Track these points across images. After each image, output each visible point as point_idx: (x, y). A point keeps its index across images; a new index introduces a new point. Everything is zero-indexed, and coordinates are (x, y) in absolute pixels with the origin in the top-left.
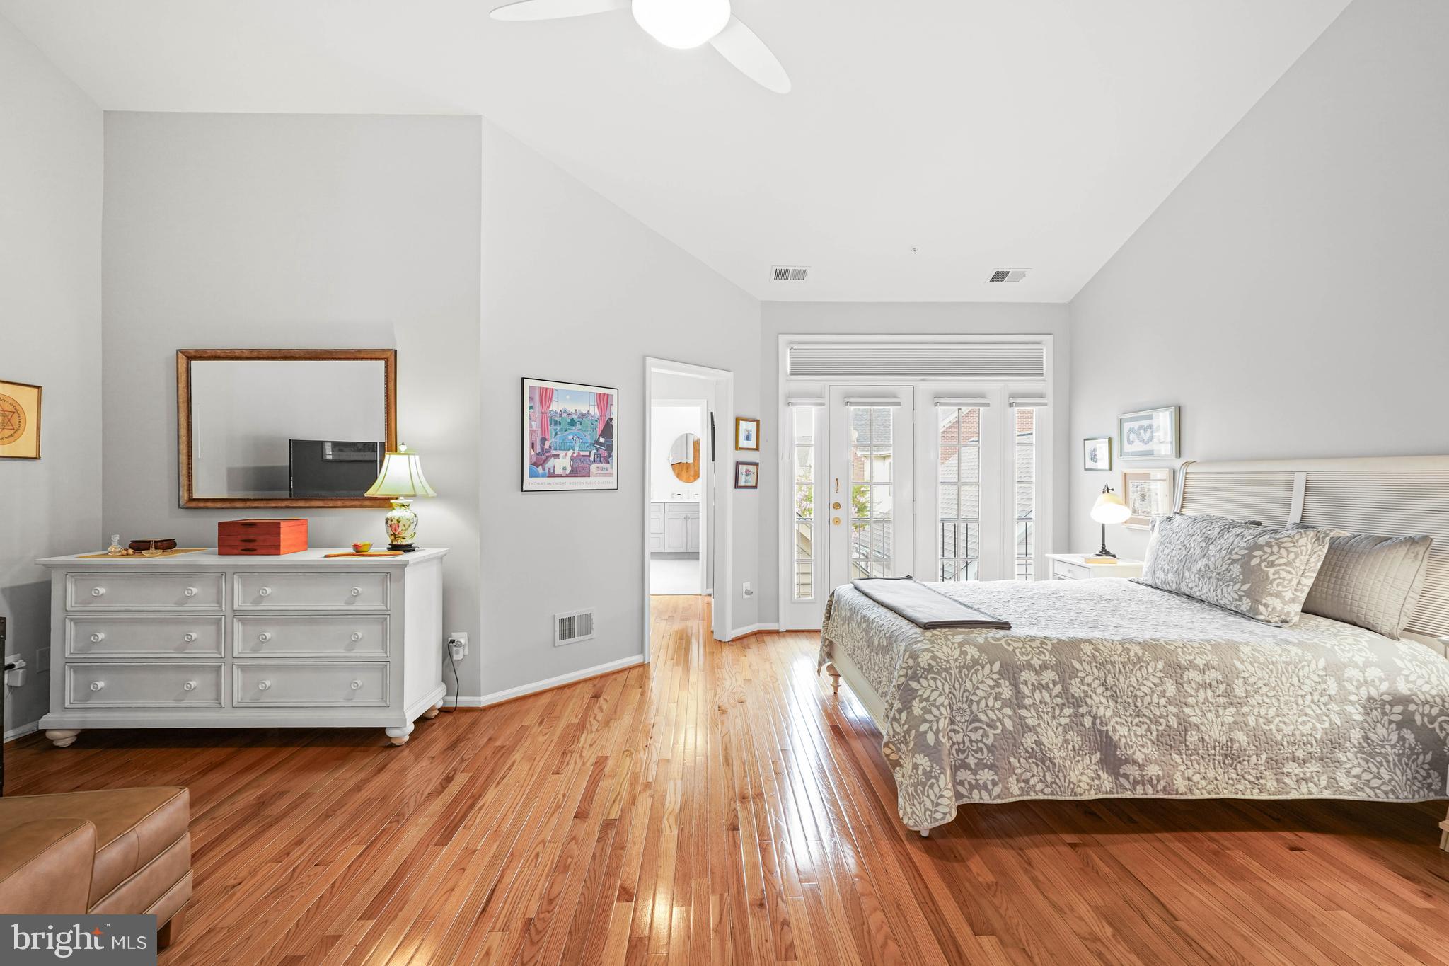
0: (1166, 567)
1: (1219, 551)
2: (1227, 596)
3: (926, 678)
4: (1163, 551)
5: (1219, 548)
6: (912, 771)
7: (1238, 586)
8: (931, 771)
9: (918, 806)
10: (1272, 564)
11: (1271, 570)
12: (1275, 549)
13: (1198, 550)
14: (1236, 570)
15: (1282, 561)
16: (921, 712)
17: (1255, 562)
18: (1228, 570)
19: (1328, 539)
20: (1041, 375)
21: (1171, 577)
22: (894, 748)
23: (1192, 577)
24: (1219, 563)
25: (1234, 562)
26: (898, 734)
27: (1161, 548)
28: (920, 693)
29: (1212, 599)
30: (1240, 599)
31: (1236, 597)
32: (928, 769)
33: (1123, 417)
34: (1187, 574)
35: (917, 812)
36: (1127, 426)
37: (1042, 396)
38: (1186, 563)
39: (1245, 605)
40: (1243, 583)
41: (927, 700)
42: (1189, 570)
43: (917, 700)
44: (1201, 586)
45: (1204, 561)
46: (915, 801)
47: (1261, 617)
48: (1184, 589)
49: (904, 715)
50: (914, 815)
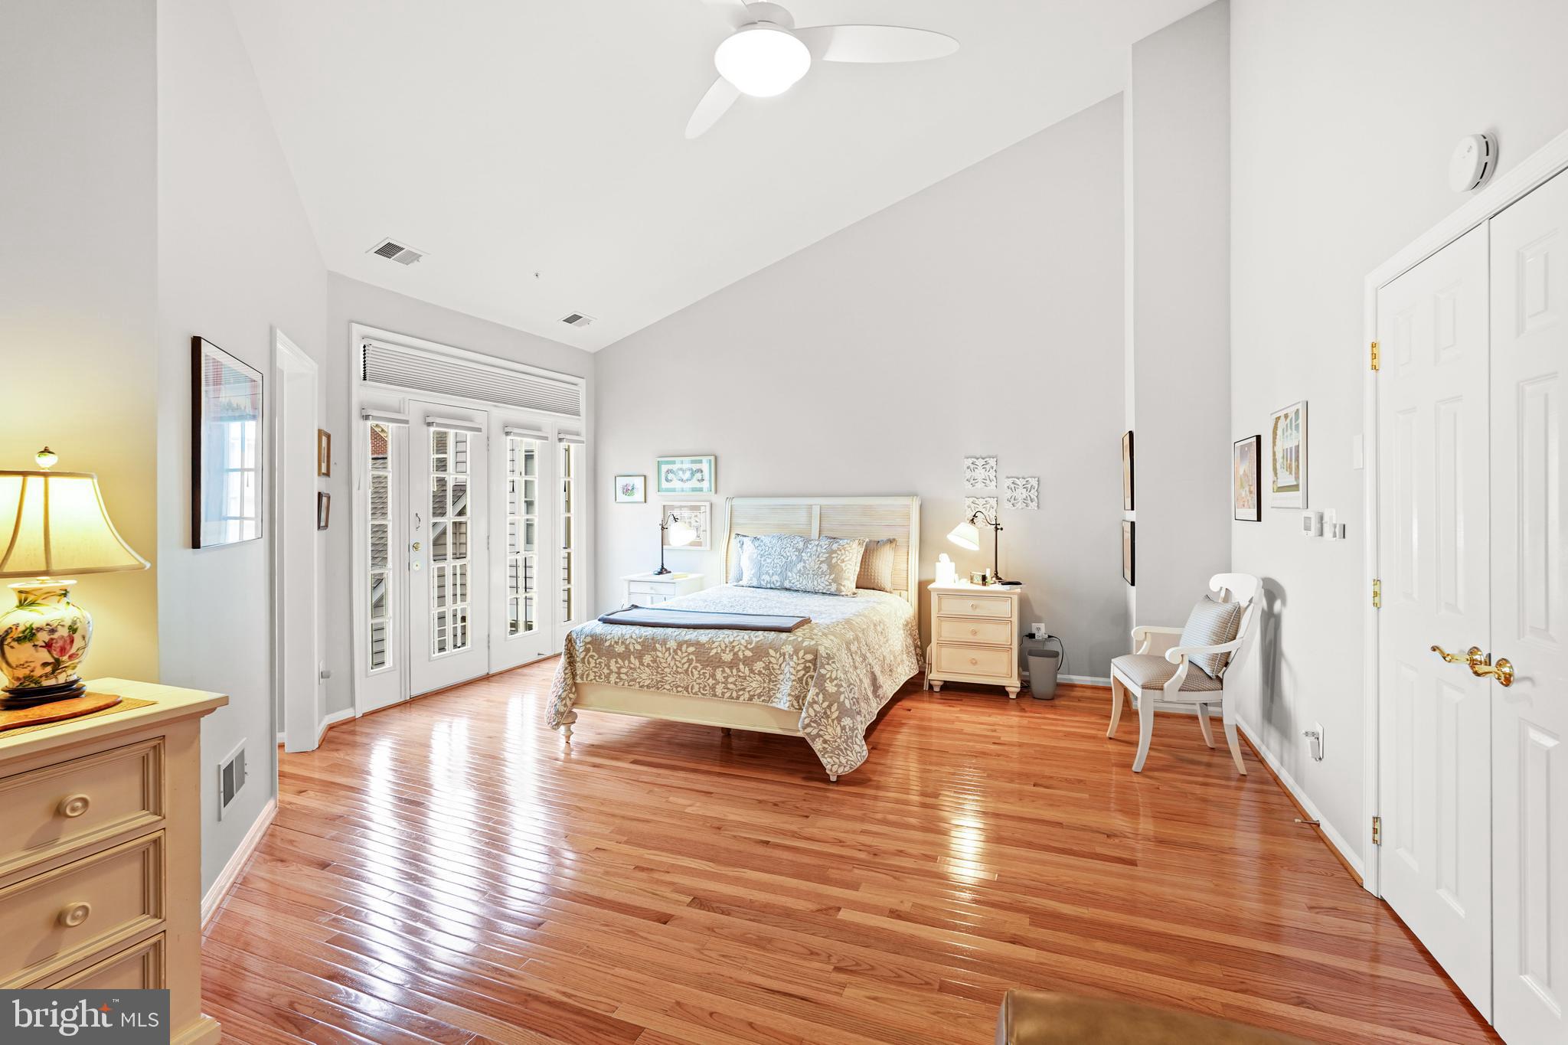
0: (771, 572)
1: (810, 556)
2: (821, 584)
3: (828, 664)
4: (765, 560)
5: (809, 554)
6: (842, 732)
7: (827, 577)
8: (854, 726)
9: (850, 754)
10: (843, 561)
11: (843, 565)
12: (843, 551)
13: (794, 558)
14: (824, 567)
15: (848, 558)
16: (836, 689)
17: (834, 561)
18: (819, 568)
19: (865, 544)
20: (578, 414)
21: (776, 578)
22: (815, 725)
23: (795, 576)
24: (812, 564)
25: (822, 562)
26: (819, 712)
27: (762, 559)
28: (828, 676)
29: (810, 587)
30: (830, 585)
31: (827, 583)
32: (852, 726)
33: (660, 459)
34: (789, 574)
35: (851, 759)
36: (664, 468)
37: (578, 434)
38: (788, 566)
39: (833, 588)
40: (830, 574)
41: (836, 679)
42: (791, 571)
43: (828, 681)
44: (801, 580)
45: (802, 564)
46: (848, 752)
47: (843, 593)
48: (787, 584)
49: (821, 696)
50: (849, 763)
